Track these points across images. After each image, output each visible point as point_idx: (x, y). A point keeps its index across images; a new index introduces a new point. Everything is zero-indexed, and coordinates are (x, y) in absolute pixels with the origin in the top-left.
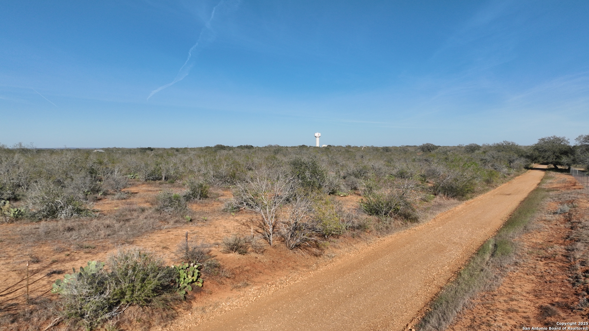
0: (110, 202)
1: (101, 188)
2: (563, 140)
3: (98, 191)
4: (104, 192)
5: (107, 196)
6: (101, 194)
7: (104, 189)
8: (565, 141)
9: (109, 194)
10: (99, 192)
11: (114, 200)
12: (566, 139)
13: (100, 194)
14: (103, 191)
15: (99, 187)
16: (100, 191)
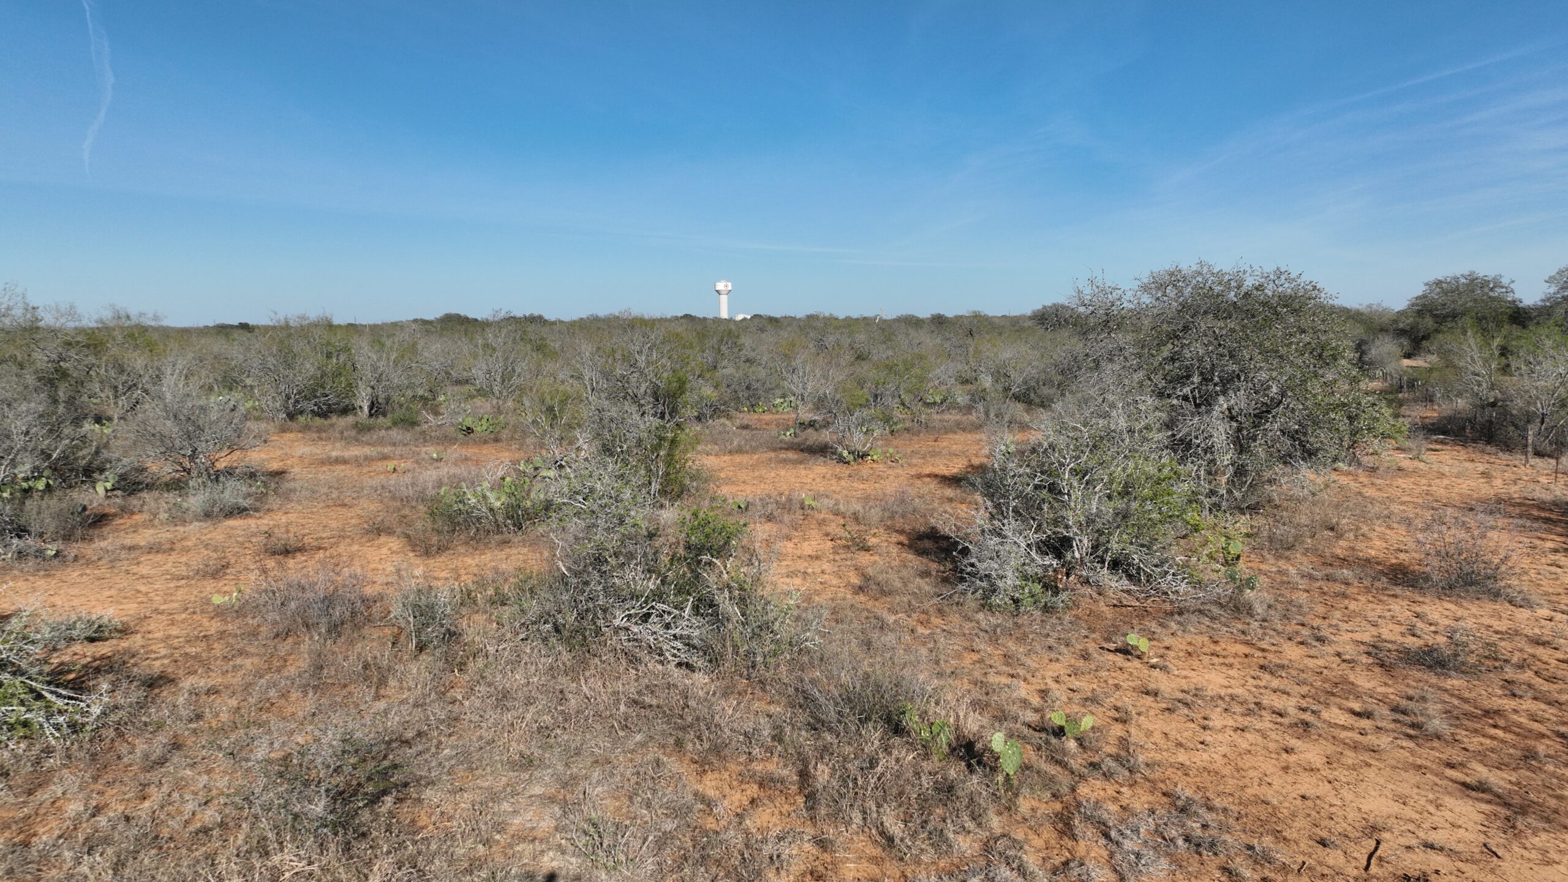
0: (164, 535)
1: (105, 454)
2: (1497, 284)
3: (89, 473)
4: (123, 477)
5: (145, 495)
6: (109, 485)
7: (125, 461)
8: (1502, 287)
9: (150, 487)
10: (96, 475)
11: (184, 522)
12: (1505, 281)
13: (100, 489)
14: (119, 471)
15: (97, 452)
16: (102, 470)
